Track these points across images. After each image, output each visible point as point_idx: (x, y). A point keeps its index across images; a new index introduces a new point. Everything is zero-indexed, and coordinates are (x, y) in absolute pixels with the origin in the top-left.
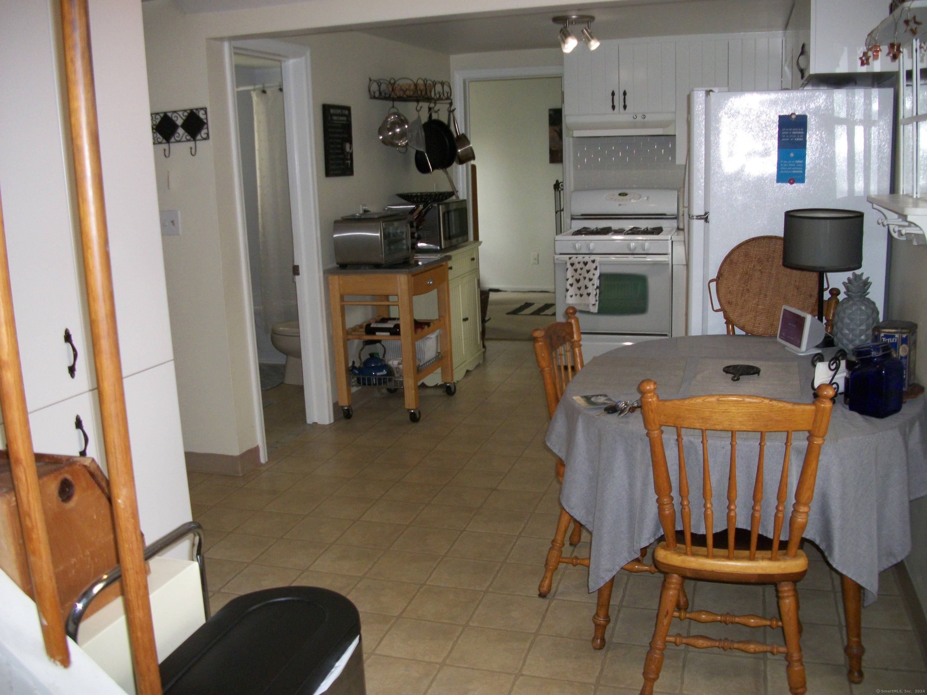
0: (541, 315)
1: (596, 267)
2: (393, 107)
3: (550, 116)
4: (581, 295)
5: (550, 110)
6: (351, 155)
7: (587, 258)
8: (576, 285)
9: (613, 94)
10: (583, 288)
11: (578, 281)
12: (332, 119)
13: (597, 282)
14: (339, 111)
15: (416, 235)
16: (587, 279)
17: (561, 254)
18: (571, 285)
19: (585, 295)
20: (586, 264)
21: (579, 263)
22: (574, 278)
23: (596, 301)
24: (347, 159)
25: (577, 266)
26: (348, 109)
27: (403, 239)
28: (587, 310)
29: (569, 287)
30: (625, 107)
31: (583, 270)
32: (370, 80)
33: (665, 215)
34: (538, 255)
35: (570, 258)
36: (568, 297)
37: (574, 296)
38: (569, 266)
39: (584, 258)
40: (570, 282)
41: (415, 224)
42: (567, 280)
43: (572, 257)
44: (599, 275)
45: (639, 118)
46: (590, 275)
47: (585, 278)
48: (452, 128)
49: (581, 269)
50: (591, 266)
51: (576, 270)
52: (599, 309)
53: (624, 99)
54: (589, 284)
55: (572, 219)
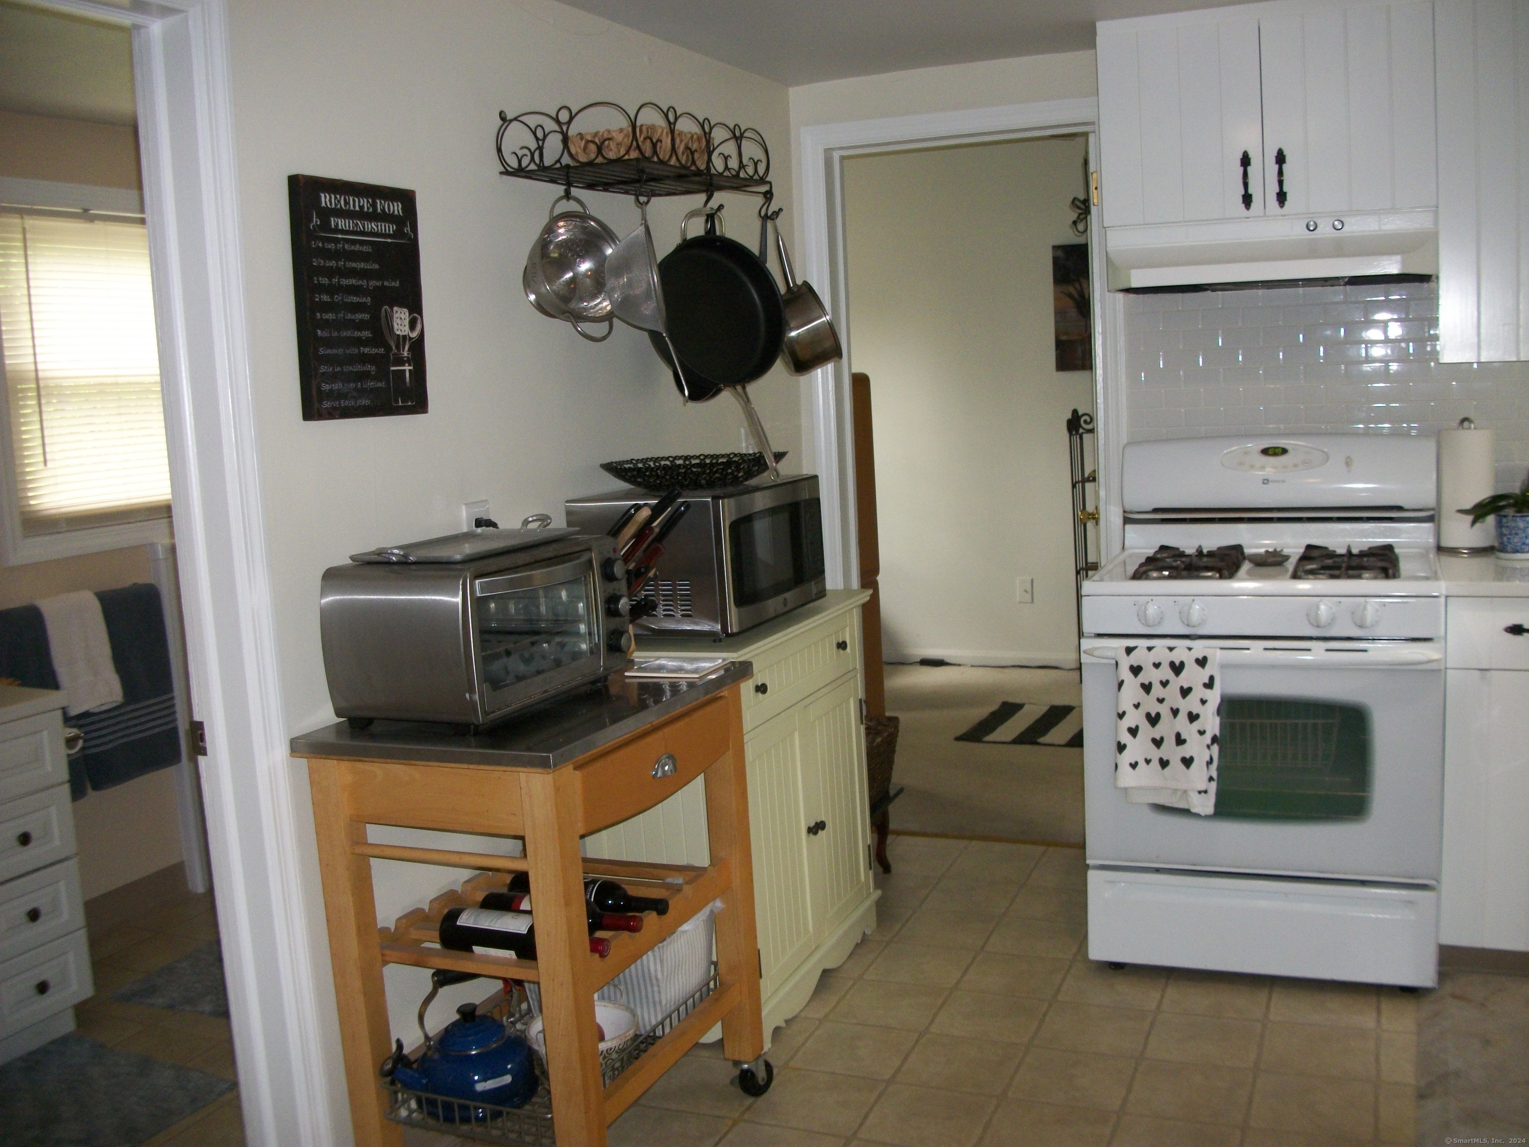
0: (1039, 744)
1: (1212, 678)
2: (567, 196)
3: (1056, 260)
4: (1164, 764)
5: (1055, 248)
6: (418, 346)
7: (1182, 652)
8: (1147, 732)
9: (1245, 161)
10: (1170, 741)
11: (1153, 720)
12: (325, 226)
13: (1212, 723)
14: (356, 203)
15: (624, 604)
16: (1183, 716)
17: (1100, 636)
18: (1133, 732)
19: (1176, 764)
20: (1177, 668)
21: (1157, 665)
22: (1142, 711)
23: (1211, 779)
24: (400, 361)
25: (1150, 675)
26: (407, 198)
27: (577, 620)
28: (1182, 805)
29: (1126, 738)
30: (1282, 197)
31: (1168, 687)
32: (503, 117)
33: (1399, 508)
34: (1032, 580)
35: (1129, 650)
36: (1124, 767)
37: (1142, 764)
38: (1125, 674)
39: (1171, 649)
40: (1130, 720)
41: (619, 569)
42: (1121, 716)
43: (1135, 648)
44: (1218, 701)
45: (1325, 230)
46: (1191, 704)
47: (1175, 712)
48: (772, 266)
49: (1165, 684)
50: (1193, 676)
51: (1147, 688)
52: (1217, 805)
53: (1280, 173)
54: (1189, 731)
55: (1127, 521)
